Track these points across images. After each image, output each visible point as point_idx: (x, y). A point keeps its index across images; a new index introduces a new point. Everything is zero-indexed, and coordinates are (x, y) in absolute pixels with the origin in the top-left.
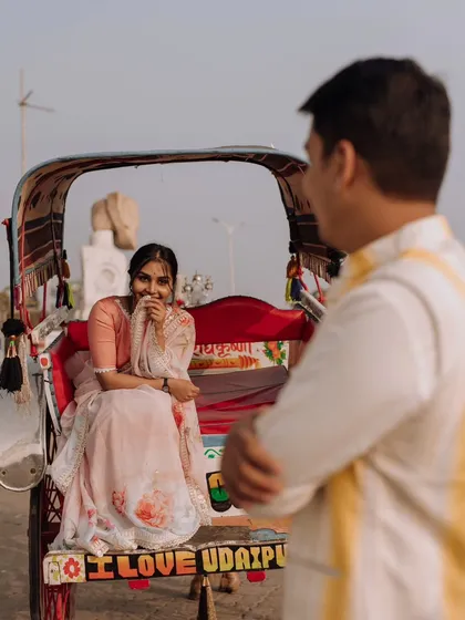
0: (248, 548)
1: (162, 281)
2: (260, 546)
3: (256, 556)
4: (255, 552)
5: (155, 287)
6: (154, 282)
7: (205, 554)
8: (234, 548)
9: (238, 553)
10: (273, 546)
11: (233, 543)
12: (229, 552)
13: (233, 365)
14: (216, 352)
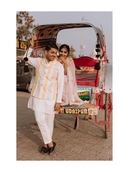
0: (75, 109)
1: (65, 52)
2: (77, 109)
3: (76, 111)
4: (76, 110)
5: (63, 54)
6: (63, 52)
7: (66, 109)
8: (72, 109)
9: (73, 110)
10: (80, 109)
11: (72, 108)
12: (71, 110)
13: (92, 72)
14: (89, 69)
